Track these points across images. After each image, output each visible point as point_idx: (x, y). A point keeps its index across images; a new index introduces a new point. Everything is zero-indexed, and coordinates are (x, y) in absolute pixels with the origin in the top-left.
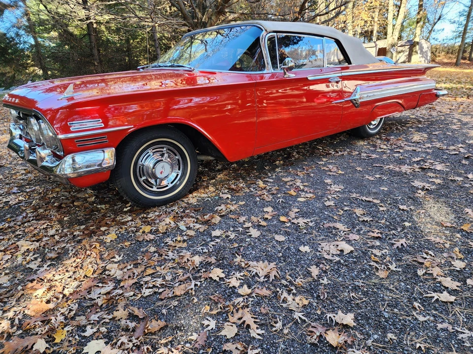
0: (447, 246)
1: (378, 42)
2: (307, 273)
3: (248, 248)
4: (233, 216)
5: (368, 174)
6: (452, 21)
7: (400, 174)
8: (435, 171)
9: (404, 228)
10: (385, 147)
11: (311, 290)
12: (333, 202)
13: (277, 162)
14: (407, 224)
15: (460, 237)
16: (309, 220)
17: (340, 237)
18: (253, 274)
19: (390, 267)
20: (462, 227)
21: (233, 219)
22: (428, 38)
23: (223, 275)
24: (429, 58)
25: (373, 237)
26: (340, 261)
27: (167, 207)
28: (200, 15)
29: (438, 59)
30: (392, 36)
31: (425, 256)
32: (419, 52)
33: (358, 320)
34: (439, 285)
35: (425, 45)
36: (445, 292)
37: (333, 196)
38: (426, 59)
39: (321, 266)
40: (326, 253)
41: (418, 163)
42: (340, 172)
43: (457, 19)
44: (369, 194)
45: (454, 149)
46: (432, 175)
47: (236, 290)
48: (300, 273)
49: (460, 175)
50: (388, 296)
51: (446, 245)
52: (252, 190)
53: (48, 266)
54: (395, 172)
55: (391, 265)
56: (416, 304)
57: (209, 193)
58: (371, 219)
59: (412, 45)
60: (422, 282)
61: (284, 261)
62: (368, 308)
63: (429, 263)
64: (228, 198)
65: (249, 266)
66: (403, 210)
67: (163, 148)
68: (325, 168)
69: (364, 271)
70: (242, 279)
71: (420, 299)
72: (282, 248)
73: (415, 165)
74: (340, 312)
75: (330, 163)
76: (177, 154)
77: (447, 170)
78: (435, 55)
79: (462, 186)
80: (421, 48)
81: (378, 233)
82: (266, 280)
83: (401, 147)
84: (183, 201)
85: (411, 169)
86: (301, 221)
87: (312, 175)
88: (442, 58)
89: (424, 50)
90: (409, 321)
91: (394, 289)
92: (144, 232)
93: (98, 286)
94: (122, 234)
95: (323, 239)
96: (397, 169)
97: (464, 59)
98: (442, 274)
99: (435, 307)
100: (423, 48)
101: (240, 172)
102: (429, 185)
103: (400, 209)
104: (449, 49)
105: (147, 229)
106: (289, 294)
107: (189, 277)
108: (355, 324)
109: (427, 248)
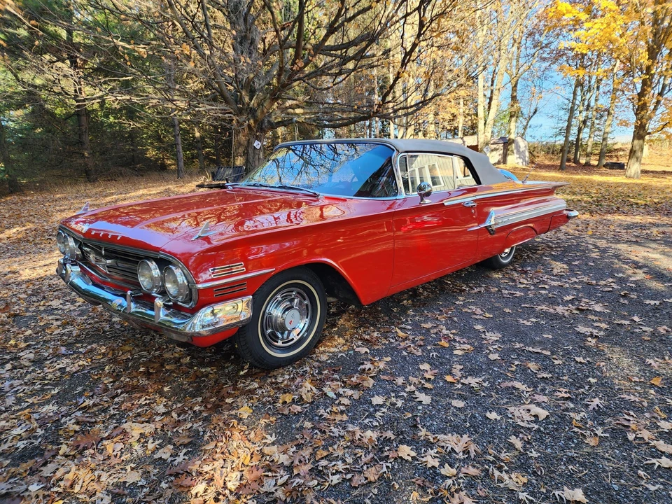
0: (645, 404)
1: (466, 138)
2: (509, 445)
3: (425, 418)
4: (386, 377)
5: (521, 318)
6: (550, 115)
7: (556, 317)
8: (596, 313)
9: (591, 385)
10: (526, 282)
11: (522, 464)
12: (497, 355)
13: (405, 302)
14: (593, 380)
15: (654, 393)
16: (481, 379)
17: (527, 399)
18: (448, 450)
19: (597, 432)
20: (652, 382)
21: (388, 381)
22: (523, 134)
23: (413, 454)
24: (527, 159)
25: (563, 397)
26: (539, 429)
27: (294, 368)
28: (247, 99)
29: (537, 160)
30: (484, 133)
31: (628, 417)
32: (515, 151)
33: (589, 496)
34: (654, 450)
35: (522, 144)
36: (663, 457)
37: (494, 347)
38: (524, 160)
39: (521, 435)
40: (519, 420)
41: (572, 301)
42: (487, 315)
43: (555, 113)
44: (534, 344)
45: (606, 285)
46: (593, 317)
47: (438, 471)
48: (501, 446)
49: (624, 318)
50: (609, 466)
51: (643, 403)
52: (392, 340)
53: (184, 455)
54: (551, 315)
55: (597, 430)
56: (641, 473)
57: (339, 346)
58: (551, 375)
59: (507, 143)
60: (636, 448)
61: (476, 431)
62: (593, 481)
63: (635, 425)
64: (366, 352)
65: (439, 440)
66: (581, 363)
67: (293, 291)
68: (466, 310)
69: (570, 439)
70: (437, 457)
71: (641, 467)
72: (466, 416)
73: (570, 305)
74: (565, 488)
75: (470, 303)
76: (307, 297)
77: (608, 311)
78: (534, 156)
79: (632, 331)
80: (518, 147)
81: (566, 392)
82: (466, 456)
83: (545, 283)
84: (311, 358)
85: (567, 310)
86: (473, 381)
87: (455, 319)
88: (542, 159)
89: (521, 150)
90: (641, 491)
91: (610, 458)
92: (285, 403)
93: (267, 476)
94: (256, 406)
95: (507, 403)
96: (551, 310)
97: (569, 160)
98: (654, 438)
99: (659, 474)
100: (520, 147)
101: (363, 316)
102: (597, 331)
103: (577, 362)
104: (549, 148)
105: (288, 398)
106: (501, 472)
107: (373, 458)
108: (588, 501)
109: (625, 408)
